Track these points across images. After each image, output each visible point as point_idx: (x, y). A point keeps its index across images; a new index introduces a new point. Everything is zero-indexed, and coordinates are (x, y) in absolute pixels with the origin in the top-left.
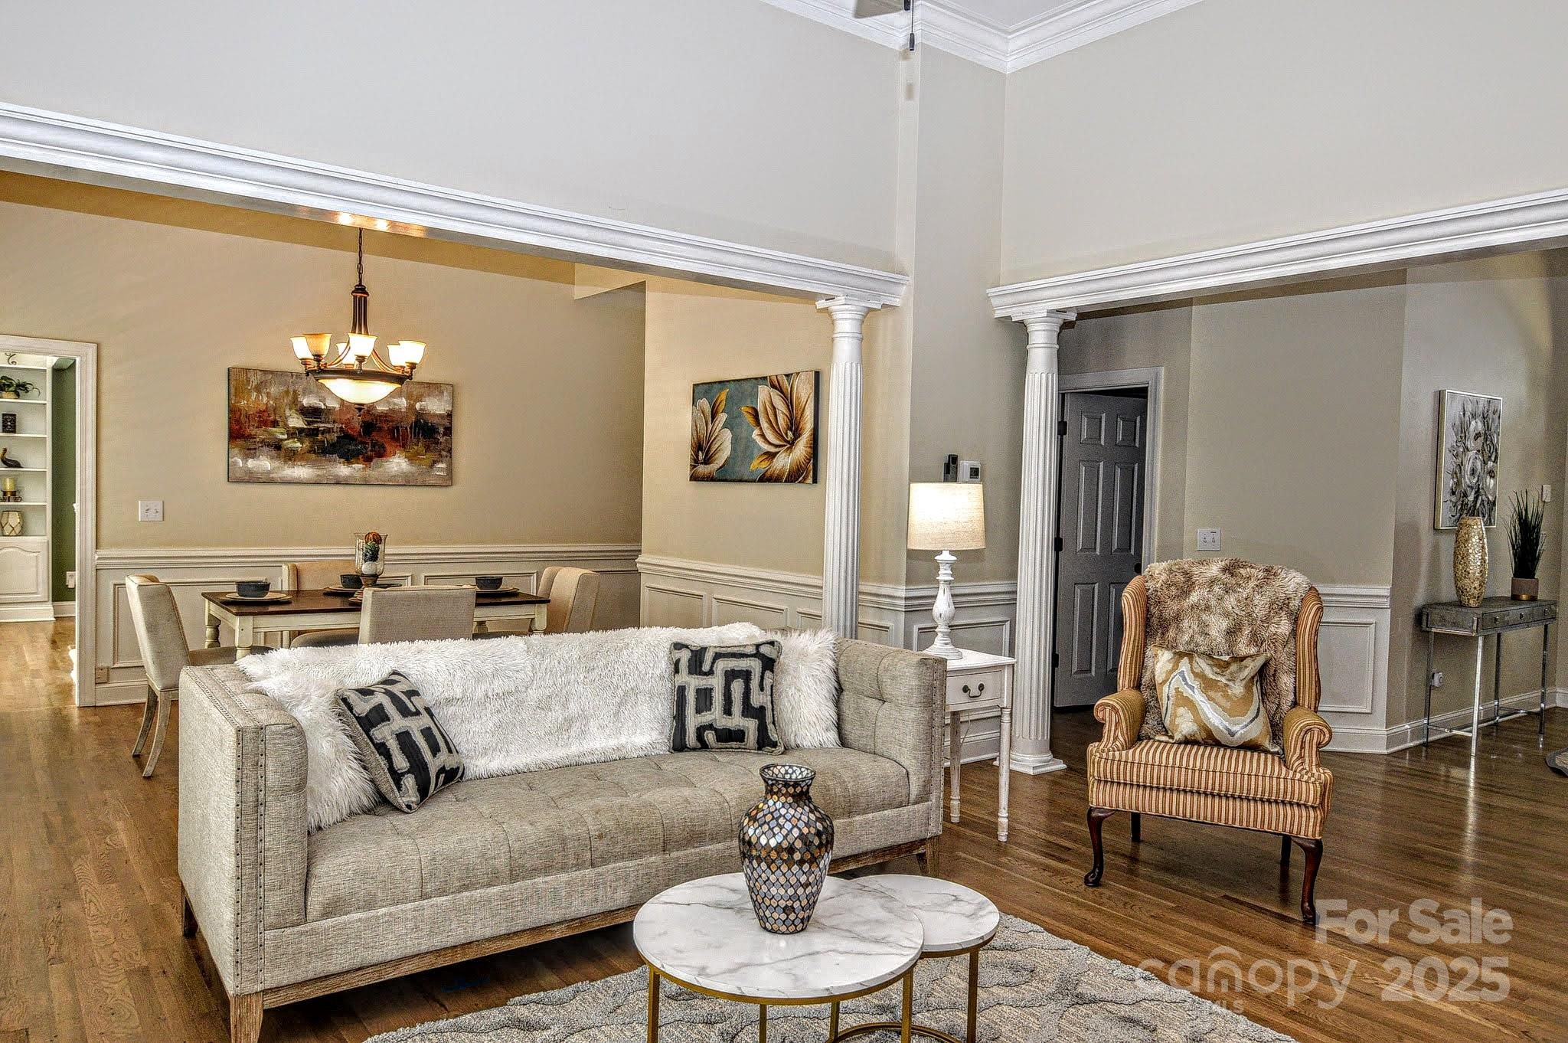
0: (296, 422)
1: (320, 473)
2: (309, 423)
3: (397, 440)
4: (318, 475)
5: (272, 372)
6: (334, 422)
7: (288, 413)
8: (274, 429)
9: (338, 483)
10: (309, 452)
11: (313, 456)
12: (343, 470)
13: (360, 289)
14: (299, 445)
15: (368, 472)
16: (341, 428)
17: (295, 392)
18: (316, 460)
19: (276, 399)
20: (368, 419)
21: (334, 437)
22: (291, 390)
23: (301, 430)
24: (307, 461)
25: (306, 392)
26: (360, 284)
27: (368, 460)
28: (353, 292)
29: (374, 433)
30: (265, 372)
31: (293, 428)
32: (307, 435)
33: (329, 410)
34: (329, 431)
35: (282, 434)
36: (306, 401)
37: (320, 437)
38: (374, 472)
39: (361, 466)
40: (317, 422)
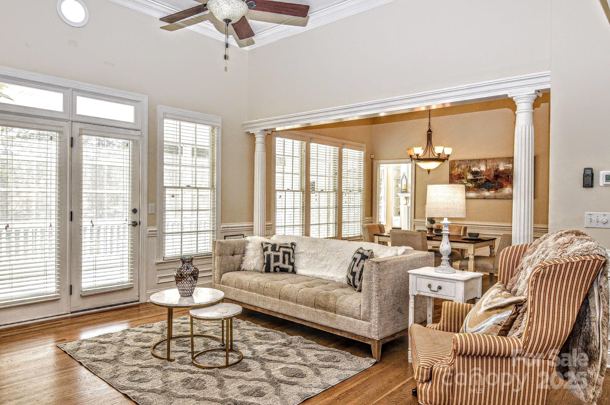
0: (470, 177)
1: (479, 195)
2: (474, 177)
3: (508, 181)
4: (478, 196)
5: (462, 160)
6: (483, 176)
7: (467, 174)
8: (463, 180)
9: (485, 198)
10: (475, 187)
11: (476, 189)
12: (487, 194)
13: (430, 131)
14: (471, 185)
15: (496, 194)
16: (486, 178)
17: (470, 166)
18: (477, 190)
19: (464, 170)
20: (497, 173)
21: (483, 181)
22: (469, 166)
23: (472, 180)
24: (474, 191)
25: (473, 166)
26: (430, 129)
27: (496, 189)
28: (427, 132)
29: (499, 179)
30: (460, 161)
31: (469, 179)
32: (474, 181)
33: (482, 172)
34: (481, 179)
35: (465, 181)
36: (474, 169)
37: (478, 182)
38: (498, 194)
39: (494, 192)
40: (477, 176)
